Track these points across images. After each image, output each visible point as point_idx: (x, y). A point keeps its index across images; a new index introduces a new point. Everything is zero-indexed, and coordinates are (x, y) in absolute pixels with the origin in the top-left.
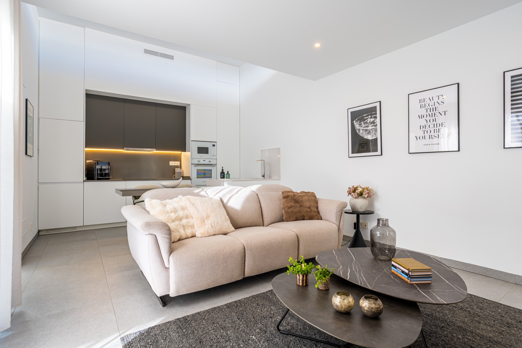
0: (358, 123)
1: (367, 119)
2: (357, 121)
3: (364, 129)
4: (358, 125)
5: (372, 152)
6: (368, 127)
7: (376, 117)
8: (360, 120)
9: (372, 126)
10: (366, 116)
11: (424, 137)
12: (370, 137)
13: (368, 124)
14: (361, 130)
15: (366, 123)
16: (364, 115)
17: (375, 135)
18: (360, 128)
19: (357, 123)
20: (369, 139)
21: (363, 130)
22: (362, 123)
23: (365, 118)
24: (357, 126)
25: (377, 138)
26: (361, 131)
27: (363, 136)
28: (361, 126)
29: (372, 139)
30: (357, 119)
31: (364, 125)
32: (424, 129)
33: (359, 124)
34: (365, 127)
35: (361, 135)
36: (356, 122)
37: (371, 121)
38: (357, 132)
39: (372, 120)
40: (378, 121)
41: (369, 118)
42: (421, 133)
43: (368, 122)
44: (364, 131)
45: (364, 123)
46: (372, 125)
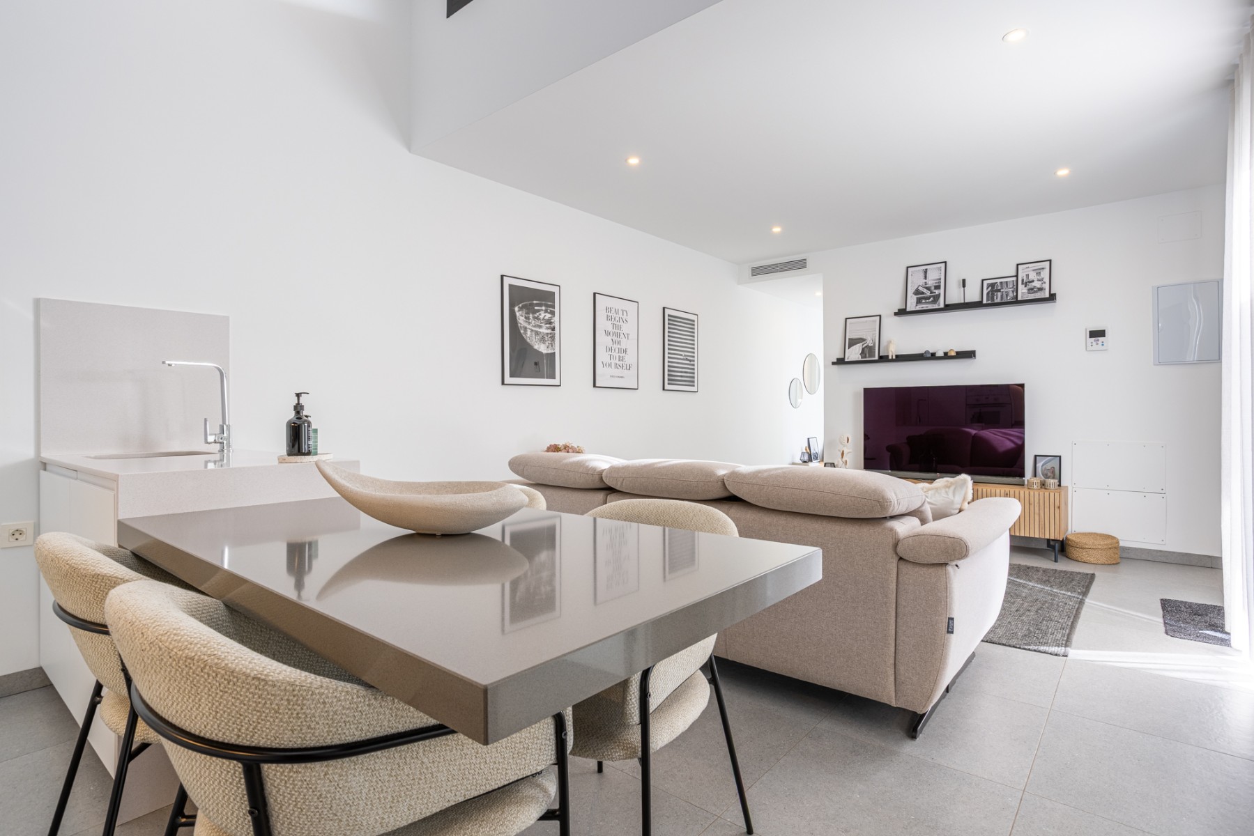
0: (524, 315)
1: (539, 311)
2: (521, 309)
3: (534, 329)
4: (523, 318)
5: (547, 378)
6: (540, 327)
7: (553, 313)
8: (528, 309)
9: (547, 328)
10: (537, 305)
11: (610, 365)
12: (543, 348)
13: (541, 323)
14: (528, 330)
15: (538, 318)
16: (535, 302)
17: (552, 346)
18: (526, 325)
19: (521, 312)
20: (542, 353)
21: (532, 331)
22: (531, 316)
23: (536, 308)
24: (521, 320)
25: (554, 353)
26: (529, 333)
27: (532, 343)
28: (529, 323)
29: (547, 354)
30: (521, 305)
31: (533, 322)
32: (610, 353)
33: (526, 318)
34: (535, 326)
35: (528, 340)
36: (519, 311)
37: (546, 318)
38: (522, 332)
39: (548, 316)
40: (556, 319)
41: (542, 310)
42: (607, 360)
43: (541, 317)
44: (533, 333)
45: (534, 318)
46: (548, 325)
